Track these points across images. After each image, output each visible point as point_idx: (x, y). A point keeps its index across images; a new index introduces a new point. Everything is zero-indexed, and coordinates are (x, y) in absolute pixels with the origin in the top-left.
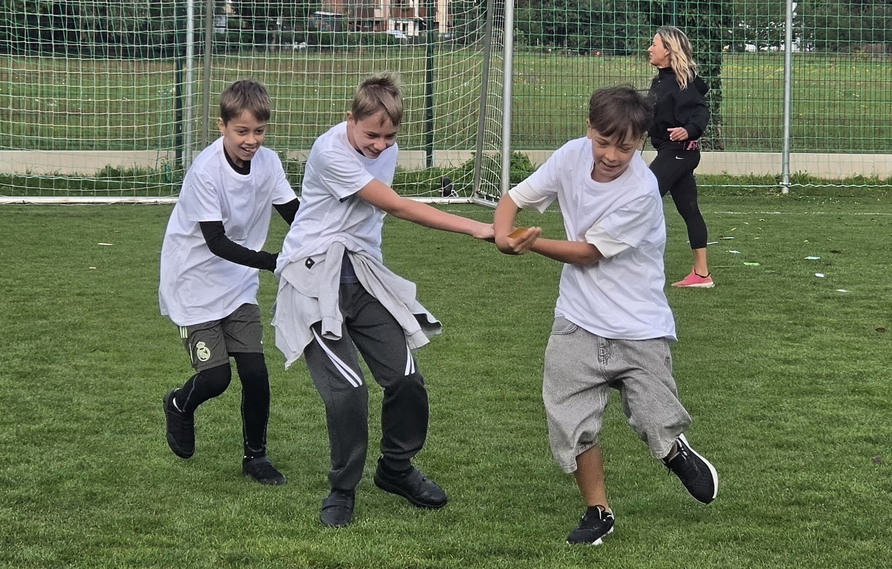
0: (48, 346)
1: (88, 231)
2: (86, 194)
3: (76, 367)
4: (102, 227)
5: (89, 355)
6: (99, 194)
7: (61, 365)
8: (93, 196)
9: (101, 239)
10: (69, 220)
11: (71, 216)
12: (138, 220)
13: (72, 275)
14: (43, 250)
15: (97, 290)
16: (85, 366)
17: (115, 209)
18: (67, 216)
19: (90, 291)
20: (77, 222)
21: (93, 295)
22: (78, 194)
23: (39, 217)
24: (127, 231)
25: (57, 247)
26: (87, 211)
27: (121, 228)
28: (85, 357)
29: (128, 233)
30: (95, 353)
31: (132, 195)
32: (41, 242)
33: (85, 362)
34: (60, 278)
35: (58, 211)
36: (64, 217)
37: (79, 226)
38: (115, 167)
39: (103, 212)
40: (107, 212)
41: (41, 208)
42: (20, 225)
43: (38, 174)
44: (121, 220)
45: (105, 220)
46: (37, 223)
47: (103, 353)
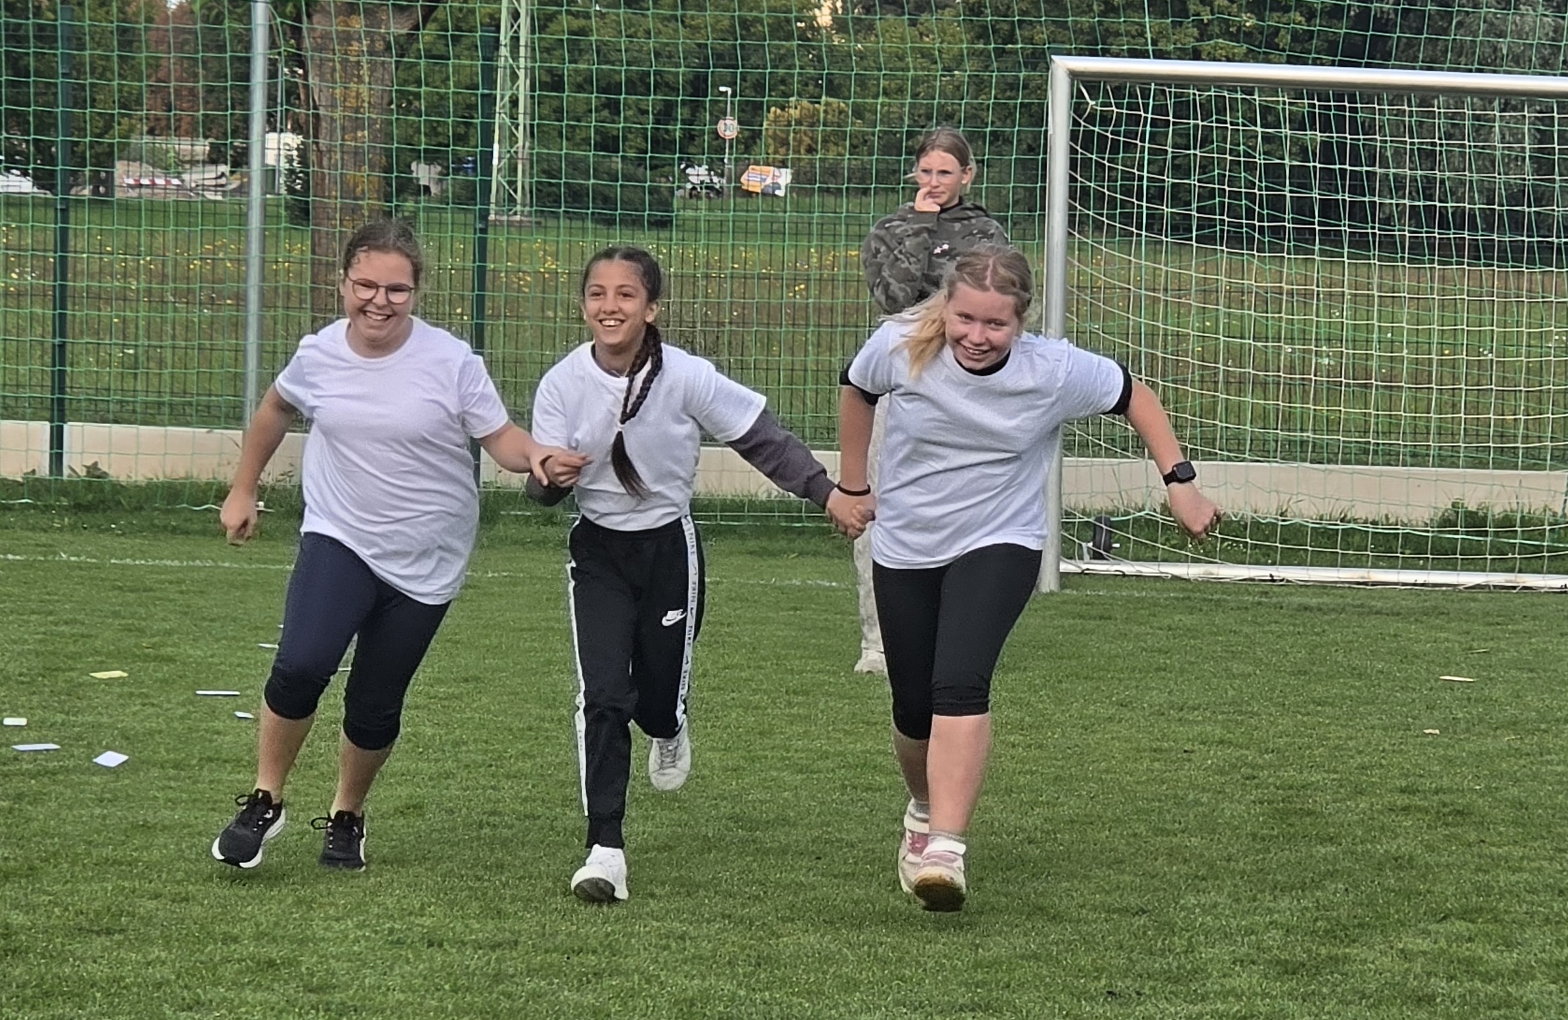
0: (1340, 904)
1: (1417, 648)
2: (1408, 565)
3: (1405, 954)
4: (1447, 640)
5: (1433, 927)
6: (1439, 566)
7: (1371, 948)
8: (1423, 568)
9: (1446, 666)
10: (1374, 620)
11: (1377, 613)
12: (1528, 625)
13: (1387, 746)
14: (1319, 689)
15: (1446, 783)
16: (1424, 953)
17: (1474, 600)
18: (1368, 614)
19: (1427, 784)
20: (1394, 626)
21: (1436, 792)
22: (1392, 564)
23: (1308, 613)
24: (1503, 651)
25: (1351, 682)
26: (1411, 603)
27: (1491, 644)
28: (1426, 933)
29: (1507, 655)
30: (1447, 925)
31: (1512, 570)
32: (1315, 669)
33: (1424, 944)
34: (1360, 752)
35: (1349, 600)
36: (1360, 614)
37: (1395, 636)
38: (1472, 507)
39: (1448, 605)
40: (1456, 606)
41: (1310, 592)
42: (1267, 628)
43: (1302, 516)
44: (1490, 624)
45: (1453, 625)
46: (1304, 625)
47: (1464, 924)
